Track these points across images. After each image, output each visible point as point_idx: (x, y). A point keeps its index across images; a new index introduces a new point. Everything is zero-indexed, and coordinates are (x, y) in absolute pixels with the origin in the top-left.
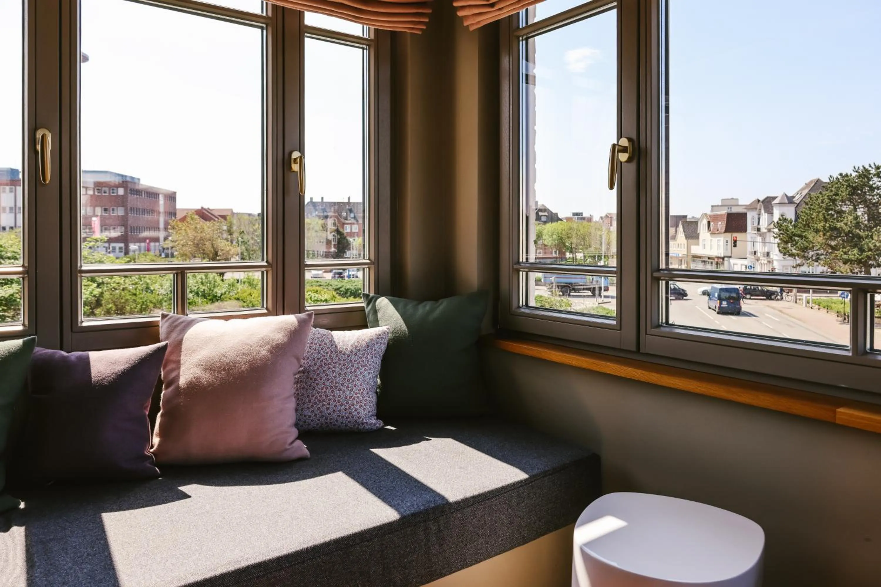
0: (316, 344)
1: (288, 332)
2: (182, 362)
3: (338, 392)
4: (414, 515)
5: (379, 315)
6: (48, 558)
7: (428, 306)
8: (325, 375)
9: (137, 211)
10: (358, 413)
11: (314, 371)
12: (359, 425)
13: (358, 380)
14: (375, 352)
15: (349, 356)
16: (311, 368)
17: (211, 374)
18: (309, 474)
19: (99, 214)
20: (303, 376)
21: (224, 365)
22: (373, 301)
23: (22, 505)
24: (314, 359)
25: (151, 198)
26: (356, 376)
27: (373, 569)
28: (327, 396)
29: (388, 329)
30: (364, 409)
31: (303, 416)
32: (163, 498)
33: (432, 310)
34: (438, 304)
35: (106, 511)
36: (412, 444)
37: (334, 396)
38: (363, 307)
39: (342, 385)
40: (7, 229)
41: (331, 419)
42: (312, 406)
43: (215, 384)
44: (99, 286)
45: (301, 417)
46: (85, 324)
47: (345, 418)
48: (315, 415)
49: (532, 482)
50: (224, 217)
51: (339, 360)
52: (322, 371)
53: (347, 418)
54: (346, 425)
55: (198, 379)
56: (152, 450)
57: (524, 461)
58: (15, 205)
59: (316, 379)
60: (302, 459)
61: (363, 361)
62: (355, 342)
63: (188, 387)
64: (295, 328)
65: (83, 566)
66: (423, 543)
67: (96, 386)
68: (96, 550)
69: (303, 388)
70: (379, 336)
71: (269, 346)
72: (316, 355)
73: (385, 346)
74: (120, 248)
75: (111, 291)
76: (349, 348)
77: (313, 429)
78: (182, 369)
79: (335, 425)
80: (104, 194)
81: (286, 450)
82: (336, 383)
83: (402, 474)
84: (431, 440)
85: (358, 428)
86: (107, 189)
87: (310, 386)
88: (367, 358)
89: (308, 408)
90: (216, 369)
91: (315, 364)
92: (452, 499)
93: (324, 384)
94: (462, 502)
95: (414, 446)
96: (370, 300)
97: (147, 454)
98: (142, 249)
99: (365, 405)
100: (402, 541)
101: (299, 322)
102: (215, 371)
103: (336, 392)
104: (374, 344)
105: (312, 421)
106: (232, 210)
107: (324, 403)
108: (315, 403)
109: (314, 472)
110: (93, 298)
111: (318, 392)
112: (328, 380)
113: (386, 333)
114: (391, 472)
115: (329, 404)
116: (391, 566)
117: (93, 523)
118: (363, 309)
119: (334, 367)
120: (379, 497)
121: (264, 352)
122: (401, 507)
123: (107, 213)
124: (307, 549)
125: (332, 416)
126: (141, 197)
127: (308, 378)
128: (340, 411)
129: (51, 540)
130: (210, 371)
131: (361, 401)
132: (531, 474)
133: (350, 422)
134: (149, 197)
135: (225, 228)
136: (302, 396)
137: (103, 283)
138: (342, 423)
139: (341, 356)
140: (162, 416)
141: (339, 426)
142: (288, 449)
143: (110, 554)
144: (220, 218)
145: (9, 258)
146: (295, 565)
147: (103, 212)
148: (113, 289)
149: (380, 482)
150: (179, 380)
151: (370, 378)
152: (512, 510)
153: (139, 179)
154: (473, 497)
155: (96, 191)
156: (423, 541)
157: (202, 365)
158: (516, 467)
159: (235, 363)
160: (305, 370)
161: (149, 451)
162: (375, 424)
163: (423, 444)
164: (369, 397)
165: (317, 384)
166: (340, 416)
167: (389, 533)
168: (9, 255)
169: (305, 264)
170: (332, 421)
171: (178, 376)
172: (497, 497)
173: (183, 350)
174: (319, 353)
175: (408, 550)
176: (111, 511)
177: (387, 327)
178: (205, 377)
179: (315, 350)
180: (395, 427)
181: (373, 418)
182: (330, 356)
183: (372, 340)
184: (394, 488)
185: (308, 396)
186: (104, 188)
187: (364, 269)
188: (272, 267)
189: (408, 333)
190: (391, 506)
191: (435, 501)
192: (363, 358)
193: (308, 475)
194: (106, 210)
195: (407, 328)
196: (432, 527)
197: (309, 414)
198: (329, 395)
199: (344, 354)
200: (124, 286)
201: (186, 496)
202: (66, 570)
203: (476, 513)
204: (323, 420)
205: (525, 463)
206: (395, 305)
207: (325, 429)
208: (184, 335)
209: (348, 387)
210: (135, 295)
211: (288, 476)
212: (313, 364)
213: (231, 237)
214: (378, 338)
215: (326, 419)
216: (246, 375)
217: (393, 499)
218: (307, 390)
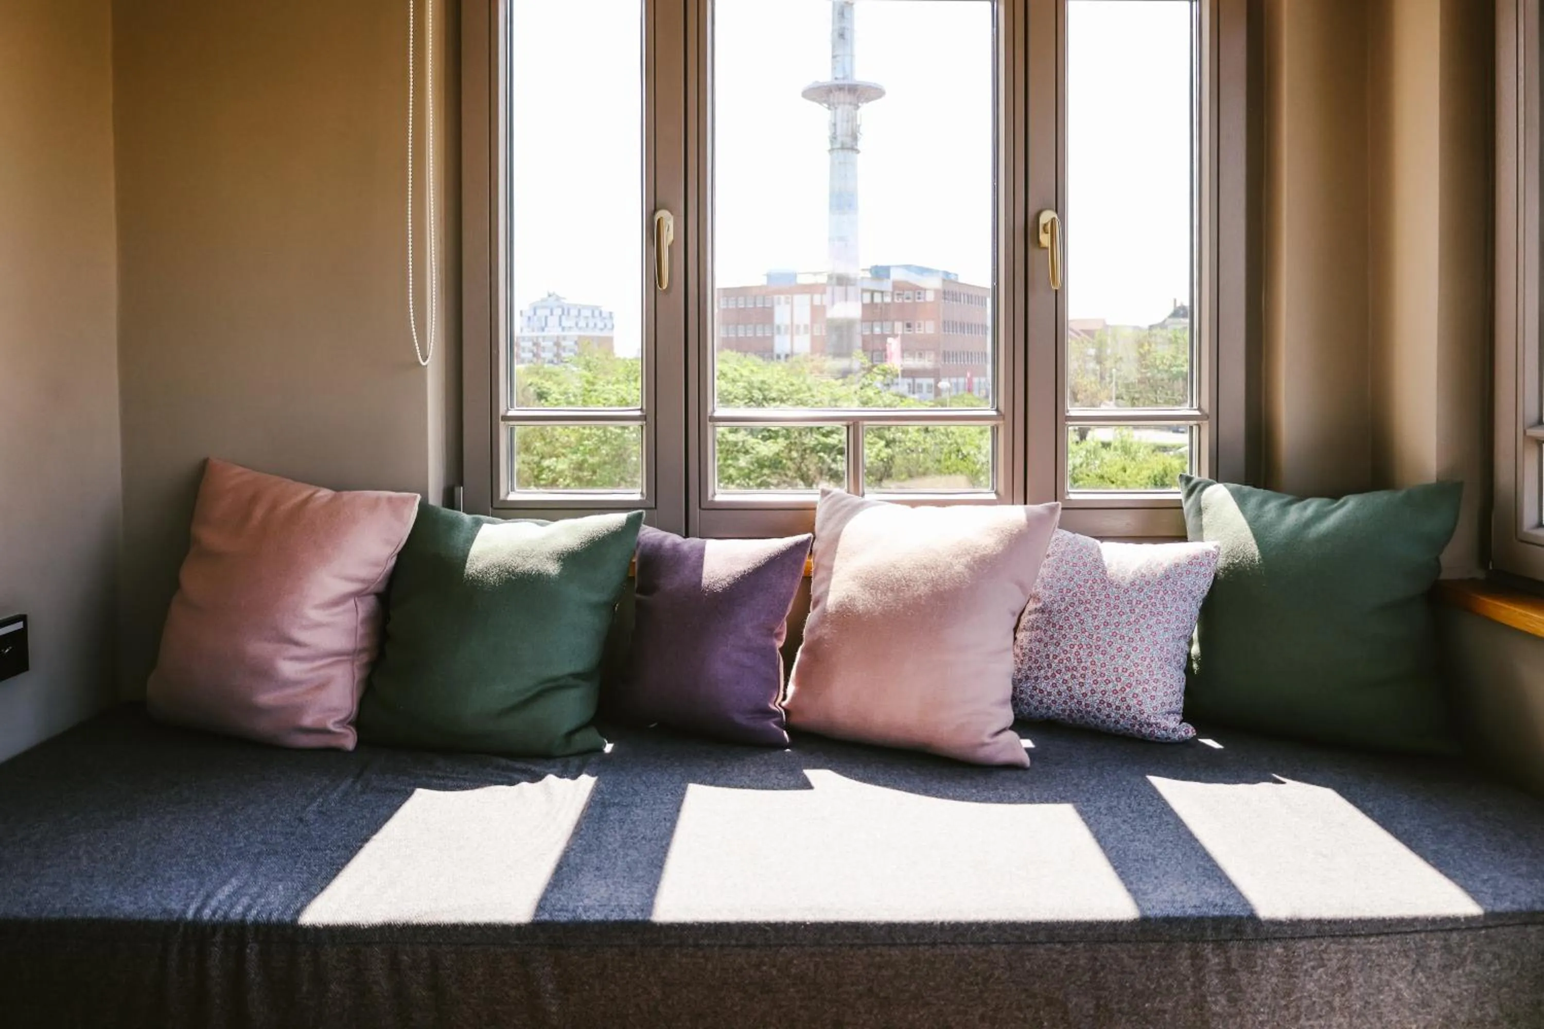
0: (1067, 563)
1: (1006, 536)
2: (834, 570)
3: (1101, 656)
4: (1168, 920)
5: (1206, 519)
6: (599, 828)
7: (1313, 506)
8: (1077, 621)
9: (953, 328)
10: (1140, 703)
11: (1059, 611)
12: (1141, 725)
13: (1142, 639)
14: (1183, 590)
15: (1126, 591)
16: (1056, 605)
17: (871, 594)
18: (1013, 795)
19: (900, 332)
20: (1041, 618)
21: (892, 581)
22: (1198, 489)
23: (609, 748)
24: (1061, 591)
25: (973, 305)
26: (1137, 631)
27: (1075, 1000)
28: (1080, 661)
29: (1216, 547)
30: (1153, 698)
31: (1038, 691)
32: (776, 781)
33: (1319, 517)
34: (1336, 505)
35: (695, 782)
36: (1238, 783)
37: (1093, 663)
38: (1180, 500)
39: (1110, 644)
40: (783, 357)
41: (1087, 705)
42: (1054, 676)
43: (875, 611)
44: (888, 445)
45: (1034, 693)
46: (718, 498)
47: (1114, 707)
48: (1059, 693)
49: (1491, 927)
50: (1090, 333)
51: (1107, 596)
52: (1074, 614)
53: (1118, 708)
54: (1117, 722)
55: (852, 599)
56: (784, 704)
57: (1485, 877)
58: (792, 323)
59: (1061, 628)
60: (1013, 767)
61: (1154, 605)
62: (1142, 568)
63: (837, 612)
64: (1020, 531)
65: (631, 852)
66: (1187, 983)
67: (706, 592)
68: (655, 834)
69: (1040, 641)
70: (1194, 561)
71: (969, 558)
72: (1065, 584)
73: (1210, 580)
74: (929, 386)
75: (905, 454)
76: (1129, 576)
77: (1056, 717)
78: (834, 580)
79: (1095, 717)
80: (906, 301)
81: (983, 745)
82: (1098, 639)
83: (1183, 837)
84: (1283, 783)
85: (1139, 731)
86: (910, 293)
87: (1052, 637)
88: (1162, 599)
89: (1046, 678)
90: (880, 587)
91: (1063, 599)
92: (1265, 911)
93: (1076, 637)
94: (1288, 925)
95: (1242, 788)
96: (1193, 488)
97: (774, 708)
98: (961, 387)
99: (1155, 689)
100: (1141, 965)
101: (1028, 520)
102: (878, 589)
103: (1098, 657)
104: (1181, 575)
105: (1054, 702)
106: (1104, 322)
107: (1075, 673)
108: (1059, 671)
109: (1023, 795)
110: (881, 463)
111: (1065, 652)
112: (1083, 631)
113: (1211, 556)
114: (1163, 828)
115: (1083, 676)
116: (1115, 1007)
117: (672, 794)
118: (1179, 505)
119: (1097, 608)
120: (1115, 868)
121: (959, 568)
122: (1147, 897)
123: (910, 331)
124: (942, 923)
125: (1089, 700)
126: (959, 303)
127: (1049, 622)
128: (1104, 693)
129: (614, 804)
130: (871, 589)
131: (1147, 682)
132: (1490, 909)
133: (1123, 716)
134: (972, 303)
135: (1092, 352)
136: (1037, 654)
137: (894, 441)
138: (1108, 716)
139: (1113, 591)
140: (803, 651)
141: (1103, 722)
142: (988, 744)
143: (668, 844)
144: (1083, 334)
145: (774, 400)
146: (918, 944)
147: (905, 328)
148: (908, 451)
149: (1133, 841)
150: (826, 599)
151: (1167, 640)
152: (1428, 978)
153: (956, 275)
154: (1319, 922)
155: (896, 297)
156: (1188, 980)
157: (861, 578)
158: (1457, 883)
159: (908, 582)
160: (1045, 608)
161: (780, 705)
162: (1174, 730)
163: (1264, 788)
164: (1164, 675)
165: (1064, 636)
166: (1104, 702)
167: (1111, 942)
168: (774, 395)
169: (1068, 414)
170: (1089, 709)
171: (827, 592)
172: (1383, 937)
173: (839, 550)
174: (1071, 579)
175: (1153, 987)
176: (703, 782)
177: (1217, 543)
178: (864, 601)
179: (1065, 573)
180: (1221, 744)
181: (1172, 717)
182: (1091, 588)
183: (1177, 566)
184: (1154, 860)
185: (1048, 656)
186: (906, 292)
187: (1191, 428)
188: (1004, 419)
189: (1259, 560)
190: (1129, 890)
191: (1224, 904)
192: (1156, 598)
193: (1010, 798)
194: (909, 326)
195: (1259, 548)
196: (1210, 956)
197: (1049, 689)
198: (1083, 660)
199: (1118, 587)
200: (924, 447)
201: (807, 785)
202: (609, 851)
203: (1325, 956)
204: (1073, 704)
205: (1484, 882)
206: (1241, 500)
207: (1078, 723)
208: (844, 527)
209: (1120, 650)
210: (939, 461)
211: (974, 791)
212: (1059, 598)
213: (1101, 368)
214: (1191, 563)
215: (1079, 703)
216: (923, 602)
217: (1141, 879)
218: (1046, 645)
